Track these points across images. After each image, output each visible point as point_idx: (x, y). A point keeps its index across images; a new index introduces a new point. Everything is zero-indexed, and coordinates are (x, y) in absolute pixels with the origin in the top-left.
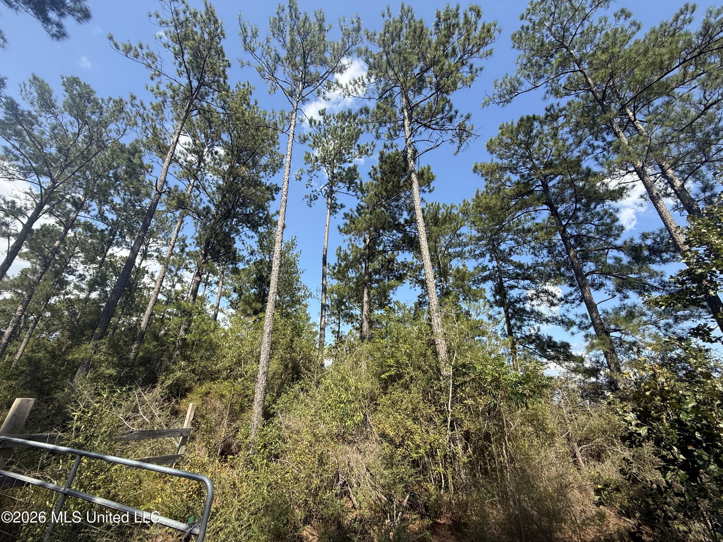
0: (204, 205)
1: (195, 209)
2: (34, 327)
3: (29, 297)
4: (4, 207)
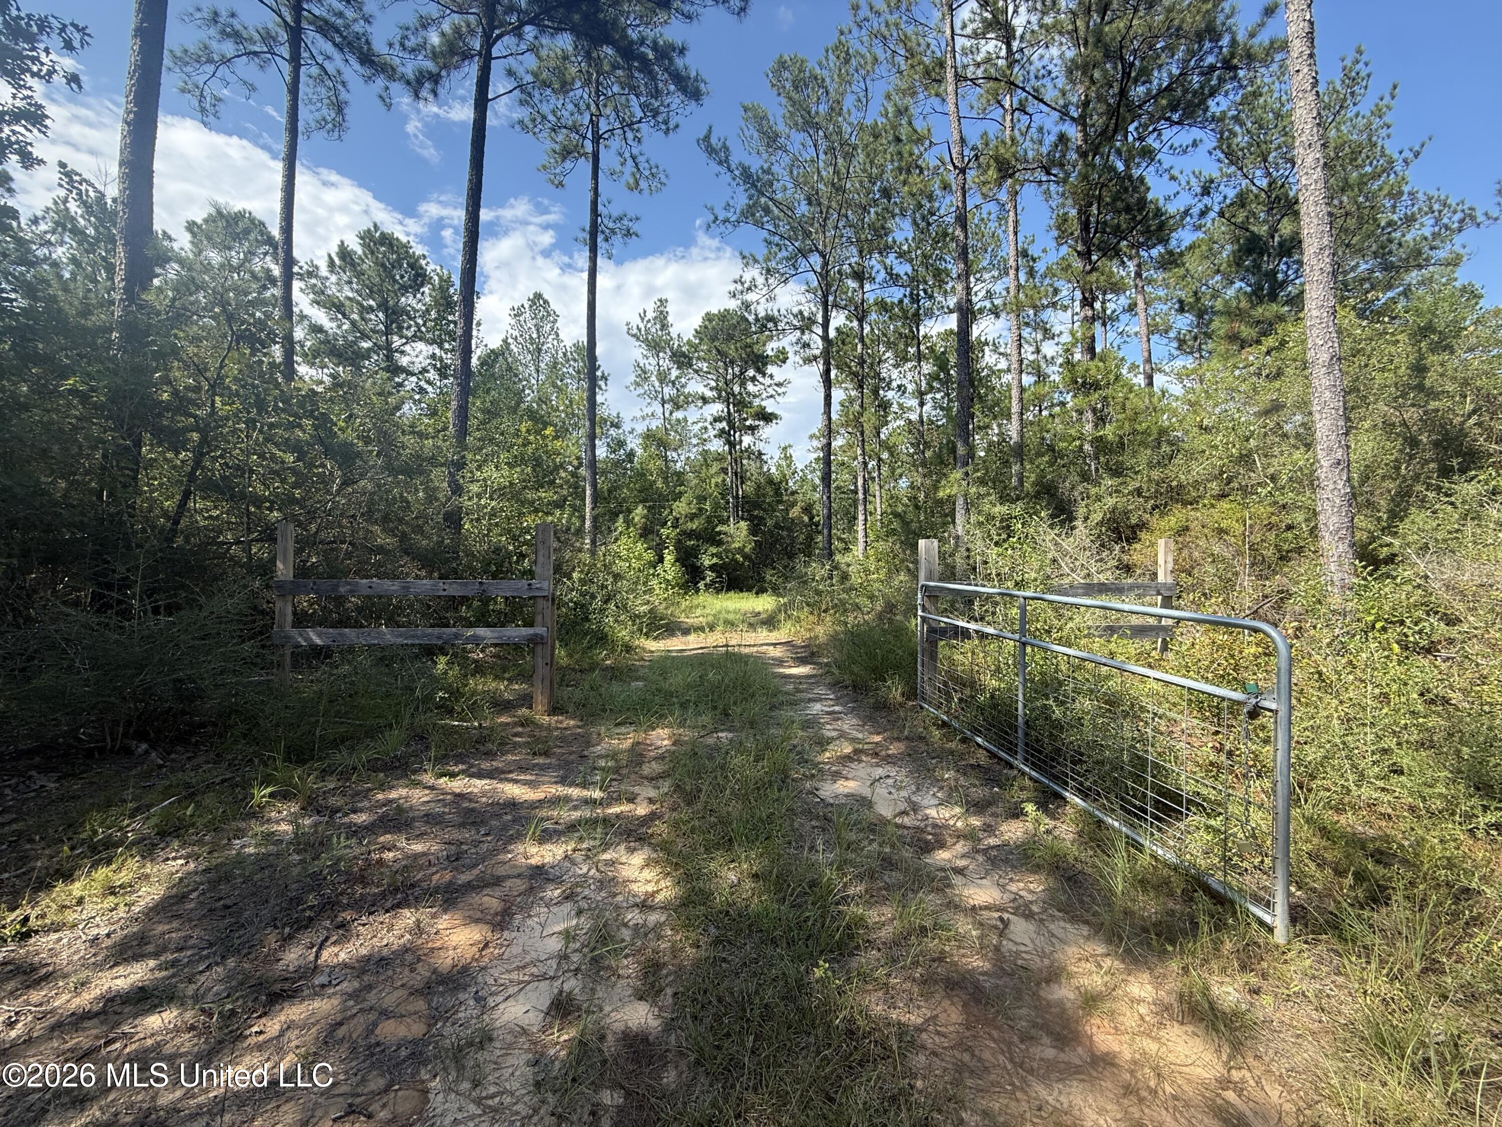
1: (1035, 160)
2: (879, 475)
3: (862, 434)
4: (796, 323)
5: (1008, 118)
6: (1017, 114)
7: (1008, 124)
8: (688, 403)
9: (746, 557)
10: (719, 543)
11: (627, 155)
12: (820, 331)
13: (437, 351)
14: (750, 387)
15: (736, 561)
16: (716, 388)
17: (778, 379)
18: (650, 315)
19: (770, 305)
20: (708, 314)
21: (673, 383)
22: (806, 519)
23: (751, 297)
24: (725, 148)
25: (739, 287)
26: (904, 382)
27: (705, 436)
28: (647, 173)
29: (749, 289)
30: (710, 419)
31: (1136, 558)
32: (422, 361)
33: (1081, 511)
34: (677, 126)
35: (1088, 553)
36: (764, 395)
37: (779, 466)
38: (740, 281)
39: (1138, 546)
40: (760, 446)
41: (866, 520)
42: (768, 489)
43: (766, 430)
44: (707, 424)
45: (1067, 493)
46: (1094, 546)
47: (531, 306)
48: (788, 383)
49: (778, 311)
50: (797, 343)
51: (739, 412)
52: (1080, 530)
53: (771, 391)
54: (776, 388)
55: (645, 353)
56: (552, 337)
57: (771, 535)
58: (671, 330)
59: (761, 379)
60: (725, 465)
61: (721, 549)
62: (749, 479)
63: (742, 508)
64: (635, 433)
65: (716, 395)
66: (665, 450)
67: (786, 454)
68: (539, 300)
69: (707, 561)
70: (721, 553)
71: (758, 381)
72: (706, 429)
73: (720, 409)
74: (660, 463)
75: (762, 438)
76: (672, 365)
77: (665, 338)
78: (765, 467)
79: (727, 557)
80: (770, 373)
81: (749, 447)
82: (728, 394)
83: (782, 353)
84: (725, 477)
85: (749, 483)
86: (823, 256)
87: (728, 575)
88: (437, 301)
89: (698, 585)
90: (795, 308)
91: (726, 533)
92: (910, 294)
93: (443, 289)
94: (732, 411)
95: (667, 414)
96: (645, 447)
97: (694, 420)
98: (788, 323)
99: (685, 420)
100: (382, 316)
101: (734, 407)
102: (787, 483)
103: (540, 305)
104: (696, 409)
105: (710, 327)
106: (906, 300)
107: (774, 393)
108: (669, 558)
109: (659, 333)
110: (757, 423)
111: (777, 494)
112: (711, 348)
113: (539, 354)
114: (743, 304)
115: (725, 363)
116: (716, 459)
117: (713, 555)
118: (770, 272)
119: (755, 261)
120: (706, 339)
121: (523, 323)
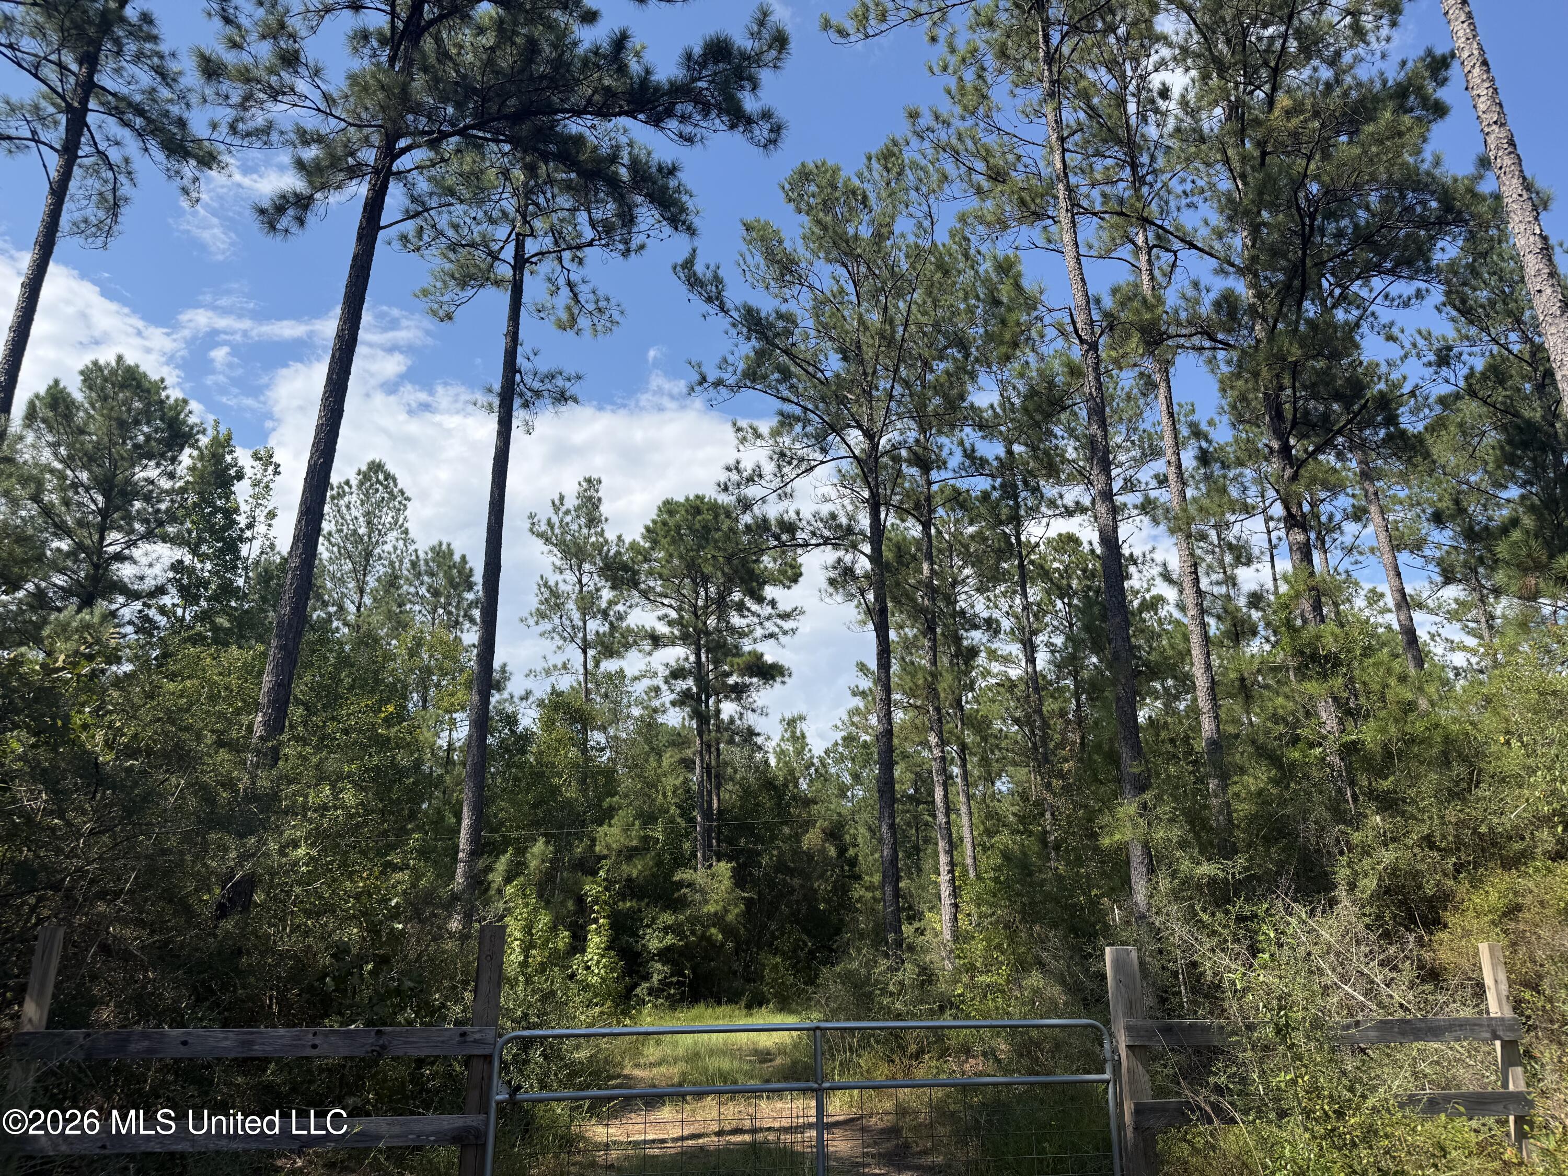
0: (1213, 295)
1: (1190, 323)
2: (965, 775)
3: (938, 710)
4: (827, 533)
5: (1144, 258)
6: (1155, 251)
7: (1143, 265)
8: (627, 646)
9: (728, 931)
10: (675, 904)
11: (561, 282)
12: (867, 548)
13: (188, 559)
14: (736, 620)
15: (709, 939)
16: (679, 622)
17: (783, 606)
18: (571, 502)
19: (785, 504)
20: (667, 503)
21: (605, 614)
22: (832, 851)
23: (753, 491)
24: (717, 280)
25: (735, 477)
26: (996, 614)
27: (656, 703)
28: (591, 307)
29: (750, 480)
30: (663, 672)
31: (1445, 956)
32: (158, 574)
33: (1342, 874)
34: (642, 247)
35: (1364, 949)
36: (759, 632)
37: (781, 754)
38: (736, 467)
39: (1444, 936)
40: (751, 719)
41: (952, 864)
42: (764, 798)
43: (763, 692)
44: (659, 681)
45: (1313, 840)
46: (1372, 937)
47: (361, 484)
48: (802, 613)
49: (798, 513)
50: (834, 568)
51: (716, 663)
52: (1345, 906)
53: (770, 627)
54: (779, 621)
55: (558, 563)
56: (395, 533)
57: (771, 884)
58: (605, 527)
59: (755, 607)
60: (689, 752)
61: (681, 917)
62: (732, 779)
63: (719, 833)
64: (531, 700)
65: (676, 633)
66: (584, 729)
67: (793, 733)
68: (376, 472)
69: (654, 942)
70: (681, 925)
71: (748, 610)
72: (657, 690)
73: (683, 656)
74: (573, 753)
75: (755, 706)
76: (603, 583)
77: (593, 539)
78: (759, 756)
79: (693, 933)
80: (769, 598)
81: (732, 721)
82: (698, 632)
83: (792, 567)
84: (690, 776)
85: (730, 787)
86: (869, 435)
87: (694, 969)
88: (202, 477)
89: (638, 991)
90: (825, 510)
91: (690, 885)
92: (1003, 486)
93: (217, 458)
94: (703, 659)
95: (590, 666)
96: (548, 724)
97: (637, 674)
98: (813, 534)
99: (621, 674)
100: (100, 499)
101: (707, 653)
102: (796, 786)
103: (378, 482)
104: (641, 655)
105: (671, 522)
106: (996, 495)
107: (777, 630)
108: (595, 942)
109: (585, 531)
110: (747, 680)
111: (779, 804)
112: (671, 556)
113: (367, 561)
114: (739, 501)
115: (694, 581)
116: (673, 744)
117: (666, 929)
118: (782, 455)
119: (758, 435)
120: (664, 541)
121: (344, 510)
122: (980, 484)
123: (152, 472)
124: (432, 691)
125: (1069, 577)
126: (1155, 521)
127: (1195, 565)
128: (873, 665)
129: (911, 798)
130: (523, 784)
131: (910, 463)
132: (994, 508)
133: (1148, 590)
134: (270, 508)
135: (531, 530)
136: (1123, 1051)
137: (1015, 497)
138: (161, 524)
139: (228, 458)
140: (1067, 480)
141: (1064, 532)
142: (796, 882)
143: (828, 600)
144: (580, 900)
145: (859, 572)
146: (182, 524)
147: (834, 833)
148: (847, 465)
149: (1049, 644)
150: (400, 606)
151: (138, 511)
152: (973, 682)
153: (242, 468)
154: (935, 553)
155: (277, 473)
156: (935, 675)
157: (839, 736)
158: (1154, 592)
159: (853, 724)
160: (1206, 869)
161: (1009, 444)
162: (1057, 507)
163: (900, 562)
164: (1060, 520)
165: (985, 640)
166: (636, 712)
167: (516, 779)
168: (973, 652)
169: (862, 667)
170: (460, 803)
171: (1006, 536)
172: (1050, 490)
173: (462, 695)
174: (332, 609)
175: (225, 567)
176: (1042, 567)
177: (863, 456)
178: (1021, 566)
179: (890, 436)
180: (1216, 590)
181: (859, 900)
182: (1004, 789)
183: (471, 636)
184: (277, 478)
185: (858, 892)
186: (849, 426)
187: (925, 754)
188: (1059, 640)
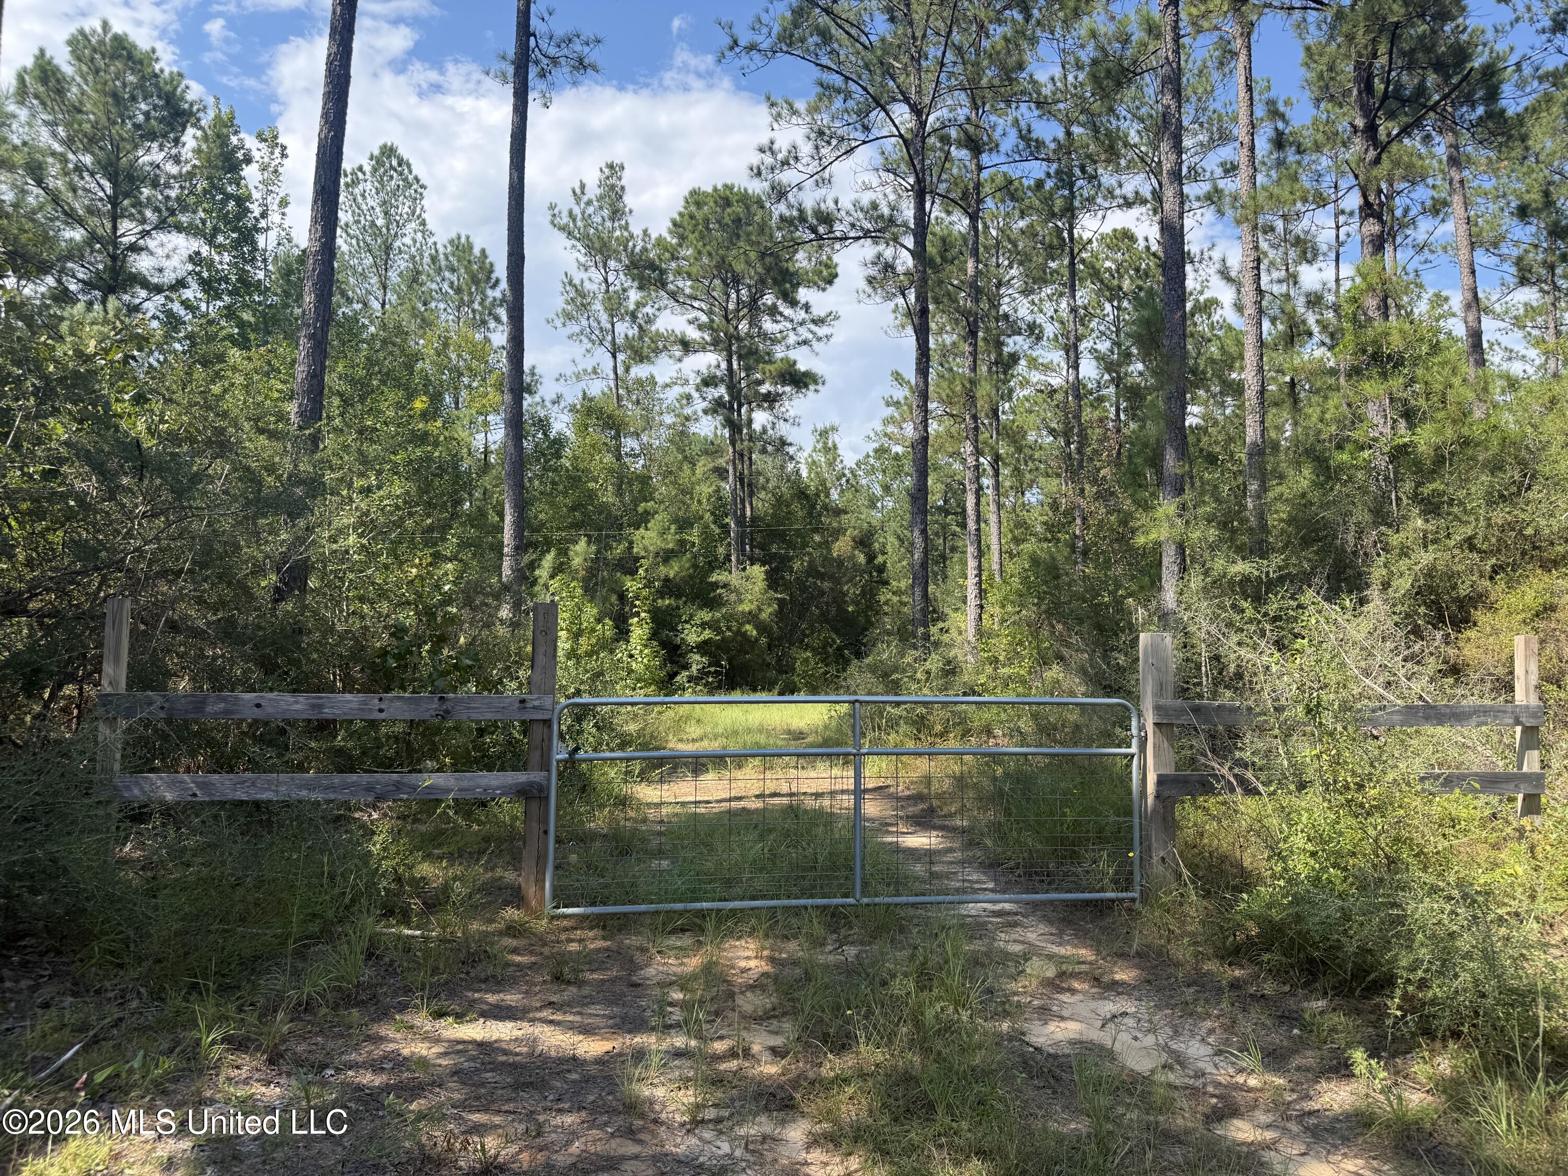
2: (997, 486)
3: (975, 418)
4: (868, 225)
8: (657, 351)
9: (762, 628)
10: (713, 603)
12: (909, 241)
13: (205, 250)
14: (768, 325)
15: (745, 635)
16: (709, 327)
17: (818, 311)
18: (593, 191)
19: (822, 192)
20: (694, 193)
21: (634, 316)
22: (861, 558)
23: (788, 177)
25: (769, 160)
26: (1040, 319)
27: (688, 411)
29: (785, 163)
30: (694, 380)
31: (1470, 652)
32: (176, 266)
33: (1377, 573)
35: (1389, 645)
36: (792, 339)
37: (813, 465)
38: (769, 149)
39: (1471, 633)
40: (784, 430)
41: (979, 568)
42: (795, 507)
43: (796, 402)
44: (690, 389)
45: (1352, 541)
46: (1400, 633)
47: (375, 170)
48: (837, 318)
49: (836, 202)
50: (874, 263)
51: (749, 369)
52: (1376, 604)
53: (804, 333)
54: (813, 327)
55: (582, 259)
56: (413, 225)
57: (803, 588)
58: (630, 220)
59: (788, 312)
60: (721, 462)
61: (718, 615)
62: (764, 488)
63: (752, 540)
64: (563, 404)
65: (708, 338)
66: (617, 437)
67: (825, 443)
68: (389, 157)
69: (692, 636)
70: (718, 621)
71: (781, 314)
72: (689, 397)
73: (714, 363)
74: (609, 458)
75: (787, 416)
76: (628, 284)
77: (618, 233)
78: (790, 467)
79: (729, 629)
80: (803, 301)
81: (764, 431)
82: (729, 337)
83: (827, 266)
84: (723, 484)
85: (762, 495)
86: (917, 111)
87: (730, 661)
88: (209, 160)
89: (678, 678)
90: (866, 199)
91: (725, 586)
92: (1058, 172)
93: (223, 140)
94: (735, 366)
95: (620, 371)
96: (582, 429)
97: (668, 381)
98: (853, 226)
99: (652, 380)
100: (107, 185)
101: (740, 358)
102: (828, 495)
103: (392, 167)
104: (671, 361)
105: (699, 215)
106: (1049, 184)
107: (810, 336)
108: (639, 632)
109: (609, 224)
110: (780, 389)
111: (810, 514)
112: (699, 253)
113: (388, 258)
114: (773, 188)
115: (724, 281)
116: (706, 452)
117: (704, 625)
118: (821, 133)
119: (794, 112)
120: (691, 237)
121: (360, 199)
122: (1036, 170)
123: (157, 156)
124: (464, 393)
125: (1121, 277)
126: (1220, 212)
127: (1259, 260)
128: (910, 374)
129: (939, 509)
130: (561, 487)
131: (960, 145)
132: (1048, 200)
133: (1201, 293)
134: (282, 194)
135: (552, 223)
136: (1150, 728)
137: (1071, 185)
138: (172, 213)
139: (234, 140)
140: (1128, 167)
141: (1119, 227)
142: (826, 585)
143: (867, 301)
144: (622, 597)
145: (900, 269)
146: (194, 212)
147: (864, 542)
148: (892, 145)
149: (1093, 351)
150: (425, 304)
151: (148, 198)
152: (1011, 391)
153: (249, 150)
154: (981, 250)
155: (284, 155)
156: (973, 382)
157: (871, 447)
158: (1207, 295)
159: (886, 435)
160: (1241, 567)
161: (1068, 122)
162: (1113, 197)
163: (944, 259)
164: (1118, 212)
165: (1026, 347)
166: (669, 419)
167: (554, 483)
168: (1014, 358)
169: (898, 377)
170: (501, 504)
171: (1059, 231)
172: (1107, 179)
173: (494, 397)
174: (358, 307)
175: (244, 259)
176: (1093, 267)
177: (908, 136)
178: (1072, 264)
179: (939, 113)
180: (1277, 289)
181: (887, 603)
182: (1033, 500)
183: (500, 337)
184: (285, 161)
185: (884, 596)
186: (894, 100)
187: (957, 466)
188: (1104, 346)
